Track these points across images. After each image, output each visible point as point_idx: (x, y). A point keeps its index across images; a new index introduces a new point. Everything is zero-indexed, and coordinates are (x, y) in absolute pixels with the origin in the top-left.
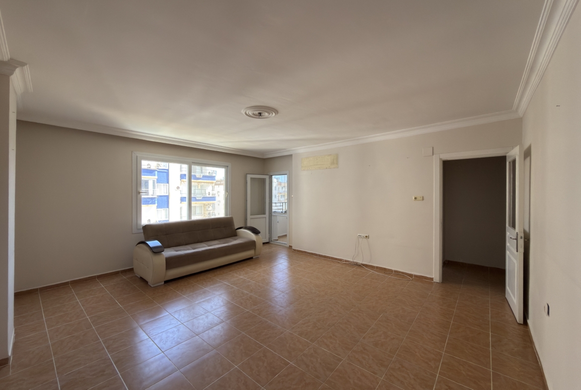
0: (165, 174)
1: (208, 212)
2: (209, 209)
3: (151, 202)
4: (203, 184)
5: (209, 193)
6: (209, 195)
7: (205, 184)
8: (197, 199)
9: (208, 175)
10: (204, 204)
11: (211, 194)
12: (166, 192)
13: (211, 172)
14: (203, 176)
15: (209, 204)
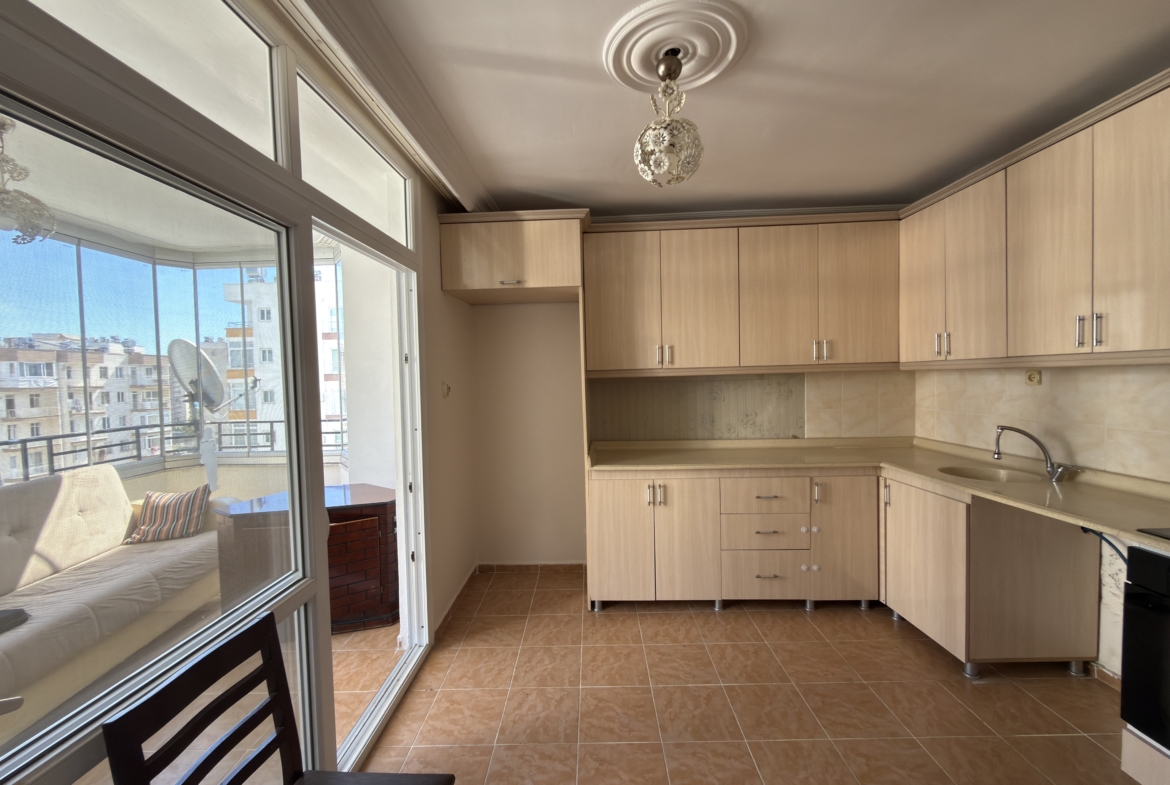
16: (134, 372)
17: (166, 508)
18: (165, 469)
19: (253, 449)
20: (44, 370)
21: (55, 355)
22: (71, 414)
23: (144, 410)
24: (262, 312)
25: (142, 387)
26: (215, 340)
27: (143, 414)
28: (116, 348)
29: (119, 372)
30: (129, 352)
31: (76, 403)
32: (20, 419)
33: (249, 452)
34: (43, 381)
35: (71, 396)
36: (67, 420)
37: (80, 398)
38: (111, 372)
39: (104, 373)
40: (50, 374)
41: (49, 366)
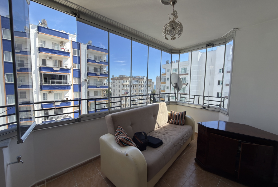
1: (104, 94)
2: (105, 93)
3: (67, 88)
4: (101, 78)
6: (105, 84)
8: (97, 87)
9: (104, 73)
10: (102, 90)
12: (79, 82)
13: (106, 72)
14: (101, 74)
15: (104, 90)
17: (176, 116)
18: (170, 104)
19: (190, 102)
20: (137, 82)
21: (138, 79)
23: (148, 89)
24: (168, 70)
25: (148, 85)
26: (158, 76)
28: (145, 78)
31: (140, 87)
32: (134, 89)
33: (189, 103)
34: (137, 83)
35: (140, 86)
36: (139, 90)
38: (144, 82)
39: (143, 83)
40: (138, 82)
41: (138, 81)
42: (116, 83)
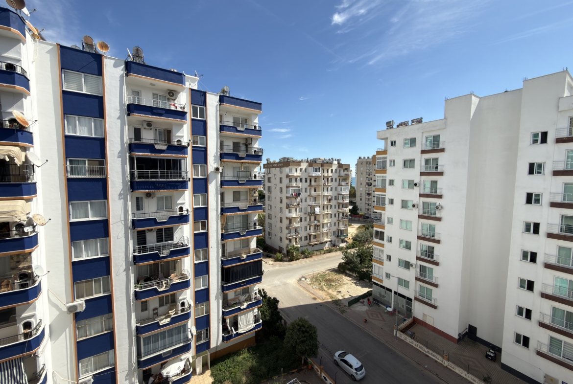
0: (203, 153)
1: (254, 198)
2: (255, 195)
4: (247, 165)
5: (255, 175)
6: (255, 177)
7: (250, 165)
8: (240, 182)
9: (254, 154)
10: (250, 189)
11: (257, 177)
12: (204, 174)
13: (257, 150)
14: (247, 156)
15: (254, 189)
16: (340, 171)
21: (321, 165)
22: (323, 186)
23: (342, 185)
24: (392, 142)
25: (342, 176)
26: (362, 158)
27: (341, 187)
28: (335, 162)
29: (336, 170)
30: (339, 163)
31: (325, 182)
32: (312, 186)
34: (318, 174)
35: (323, 179)
36: (322, 187)
37: (326, 180)
38: (334, 171)
39: (332, 172)
40: (319, 171)
41: (319, 168)
42: (275, 175)
